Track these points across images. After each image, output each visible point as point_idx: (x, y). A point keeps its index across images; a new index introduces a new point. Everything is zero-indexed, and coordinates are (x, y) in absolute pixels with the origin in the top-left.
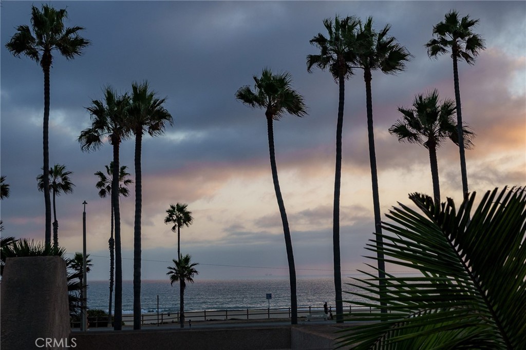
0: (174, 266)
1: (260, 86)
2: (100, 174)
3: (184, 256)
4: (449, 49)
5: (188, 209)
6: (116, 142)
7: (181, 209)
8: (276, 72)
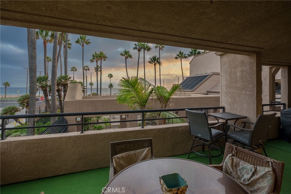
0: (109, 85)
1: (124, 53)
3: (111, 83)
4: (159, 47)
6: (97, 62)
7: (111, 75)
8: (127, 50)
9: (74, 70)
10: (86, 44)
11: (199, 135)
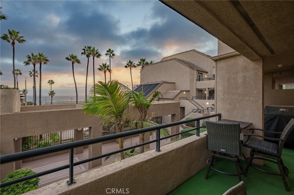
0: (50, 92)
1: (71, 57)
2: (30, 72)
3: (52, 90)
4: (109, 55)
5: (53, 81)
6: (34, 65)
7: (52, 81)
8: (74, 55)
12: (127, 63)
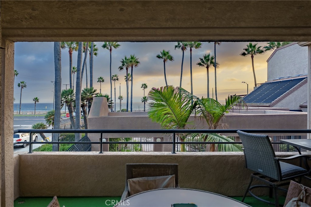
0: (143, 98)
1: (162, 54)
3: (145, 96)
6: (127, 69)
7: (145, 85)
9: (101, 81)
10: (115, 48)
11: (259, 170)
12: (247, 47)
